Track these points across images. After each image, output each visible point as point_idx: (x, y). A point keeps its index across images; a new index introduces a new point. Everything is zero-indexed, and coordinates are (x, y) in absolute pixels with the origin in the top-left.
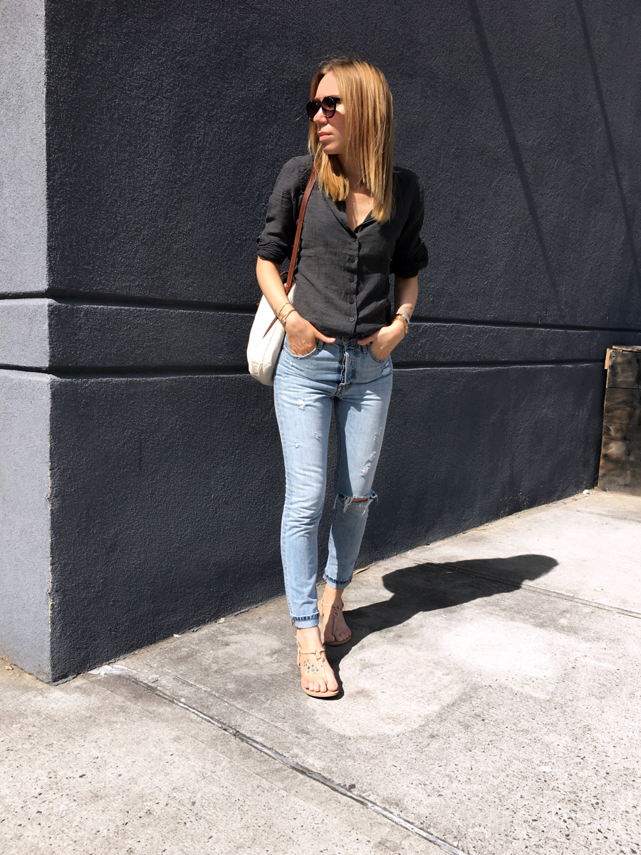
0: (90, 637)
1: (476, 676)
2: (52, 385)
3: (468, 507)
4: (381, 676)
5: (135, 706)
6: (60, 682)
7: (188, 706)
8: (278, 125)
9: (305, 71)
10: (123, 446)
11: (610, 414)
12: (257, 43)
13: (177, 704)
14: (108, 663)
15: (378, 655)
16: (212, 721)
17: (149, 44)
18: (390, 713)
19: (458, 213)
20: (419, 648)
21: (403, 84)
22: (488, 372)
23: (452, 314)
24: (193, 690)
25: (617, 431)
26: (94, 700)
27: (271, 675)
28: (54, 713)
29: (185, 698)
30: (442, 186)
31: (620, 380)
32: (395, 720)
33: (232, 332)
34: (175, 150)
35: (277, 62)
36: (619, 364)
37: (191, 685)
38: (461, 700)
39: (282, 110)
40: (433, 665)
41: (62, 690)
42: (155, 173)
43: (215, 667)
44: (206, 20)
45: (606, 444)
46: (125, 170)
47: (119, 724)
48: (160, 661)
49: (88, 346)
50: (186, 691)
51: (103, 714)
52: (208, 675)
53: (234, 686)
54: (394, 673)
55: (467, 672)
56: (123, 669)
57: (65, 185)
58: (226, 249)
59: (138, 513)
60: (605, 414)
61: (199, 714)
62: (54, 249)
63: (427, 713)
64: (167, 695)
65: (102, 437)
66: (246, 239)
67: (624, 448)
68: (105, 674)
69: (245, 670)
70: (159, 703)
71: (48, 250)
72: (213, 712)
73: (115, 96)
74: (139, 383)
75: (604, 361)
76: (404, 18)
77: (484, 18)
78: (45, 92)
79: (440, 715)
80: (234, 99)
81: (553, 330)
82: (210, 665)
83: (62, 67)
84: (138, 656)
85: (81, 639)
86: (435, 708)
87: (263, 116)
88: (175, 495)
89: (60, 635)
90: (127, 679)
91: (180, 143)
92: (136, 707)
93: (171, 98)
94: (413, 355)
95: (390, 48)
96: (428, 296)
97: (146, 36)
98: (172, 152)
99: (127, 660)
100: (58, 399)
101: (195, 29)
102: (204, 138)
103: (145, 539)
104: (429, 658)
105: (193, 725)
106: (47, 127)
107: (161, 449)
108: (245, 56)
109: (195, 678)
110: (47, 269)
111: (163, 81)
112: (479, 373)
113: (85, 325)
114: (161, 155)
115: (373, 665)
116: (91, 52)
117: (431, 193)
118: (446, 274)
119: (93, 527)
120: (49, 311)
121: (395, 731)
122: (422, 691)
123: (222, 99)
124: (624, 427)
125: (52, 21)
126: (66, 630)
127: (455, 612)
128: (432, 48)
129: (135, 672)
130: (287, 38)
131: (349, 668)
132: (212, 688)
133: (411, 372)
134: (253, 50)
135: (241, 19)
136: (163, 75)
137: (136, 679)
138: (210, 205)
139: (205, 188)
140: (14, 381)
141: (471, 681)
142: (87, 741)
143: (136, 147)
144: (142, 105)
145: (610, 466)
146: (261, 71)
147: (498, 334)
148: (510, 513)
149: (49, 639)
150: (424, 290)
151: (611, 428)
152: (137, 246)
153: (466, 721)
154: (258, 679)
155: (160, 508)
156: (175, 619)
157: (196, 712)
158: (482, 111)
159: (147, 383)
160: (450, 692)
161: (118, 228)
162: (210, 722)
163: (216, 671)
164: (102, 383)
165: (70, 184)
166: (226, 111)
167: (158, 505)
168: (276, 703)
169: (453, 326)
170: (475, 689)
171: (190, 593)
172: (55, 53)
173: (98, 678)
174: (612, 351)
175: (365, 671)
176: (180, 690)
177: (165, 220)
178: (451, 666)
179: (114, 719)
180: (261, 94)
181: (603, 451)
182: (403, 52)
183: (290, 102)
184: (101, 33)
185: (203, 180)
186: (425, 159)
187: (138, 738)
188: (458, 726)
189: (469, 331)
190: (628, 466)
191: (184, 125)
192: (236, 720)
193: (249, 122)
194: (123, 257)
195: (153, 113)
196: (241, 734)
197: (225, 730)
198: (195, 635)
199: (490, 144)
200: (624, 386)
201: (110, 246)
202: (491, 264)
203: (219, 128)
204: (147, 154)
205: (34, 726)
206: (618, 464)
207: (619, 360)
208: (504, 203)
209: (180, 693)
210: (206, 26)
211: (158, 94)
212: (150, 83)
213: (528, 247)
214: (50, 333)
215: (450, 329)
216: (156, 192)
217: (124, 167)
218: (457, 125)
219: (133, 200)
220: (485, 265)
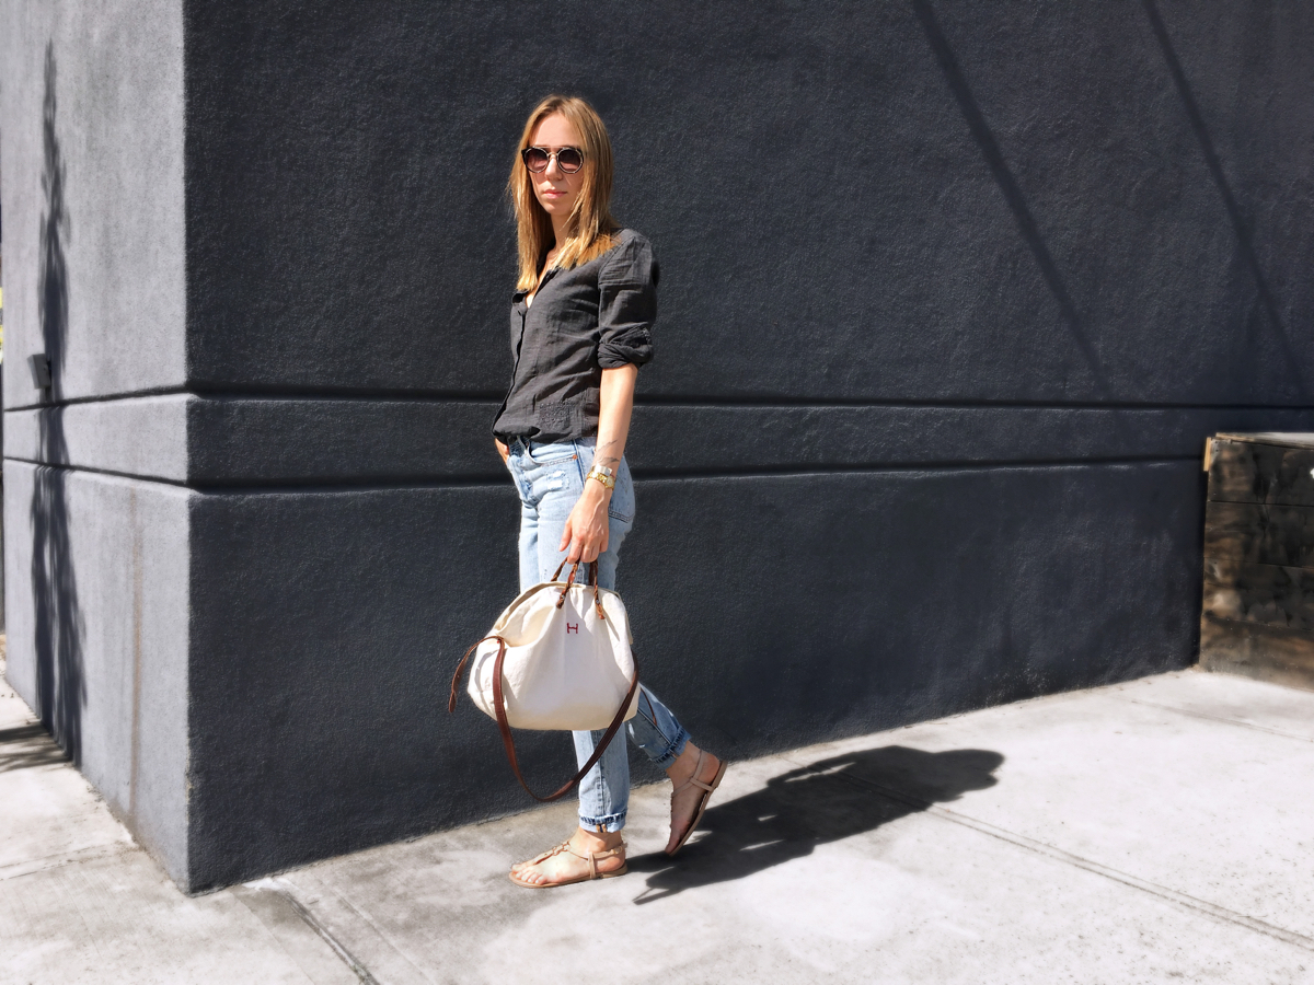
0: (247, 838)
1: (750, 930)
2: (192, 503)
3: (916, 688)
6: (199, 893)
7: (331, 937)
10: (297, 583)
11: (1214, 545)
12: (503, 43)
13: (320, 934)
16: (347, 959)
17: (334, 64)
18: (587, 969)
22: (945, 479)
23: (865, 392)
24: (353, 917)
25: (1226, 572)
26: (224, 920)
27: (464, 907)
28: (167, 931)
29: (336, 927)
30: (838, 207)
31: (1227, 488)
33: (470, 430)
34: (374, 194)
35: (537, 64)
36: (1226, 462)
37: (353, 911)
42: (344, 227)
43: (400, 890)
44: (423, 24)
45: (1211, 593)
46: (299, 226)
47: (233, 952)
48: (336, 877)
49: (243, 452)
50: (343, 918)
51: (223, 938)
52: (383, 901)
53: (405, 917)
55: (743, 924)
56: (285, 884)
57: (211, 252)
58: (458, 318)
59: (319, 674)
60: (1207, 545)
61: (338, 948)
62: (196, 332)
64: (316, 922)
65: (265, 570)
66: (489, 303)
67: (1238, 601)
68: (260, 888)
69: (436, 898)
70: (299, 930)
72: (357, 948)
73: (285, 136)
74: (321, 500)
75: (1201, 457)
81: (1080, 411)
82: (395, 888)
83: (208, 108)
85: (233, 839)
88: (378, 651)
89: (203, 832)
90: (282, 896)
92: (268, 933)
93: (369, 129)
94: (794, 454)
96: (819, 367)
97: (330, 55)
98: (370, 198)
101: (404, 38)
102: (420, 175)
103: (332, 709)
105: (321, 961)
107: (357, 587)
108: (484, 63)
109: (363, 902)
110: (187, 357)
111: (356, 109)
112: (926, 481)
113: (240, 425)
114: (354, 202)
116: (249, 84)
117: (819, 218)
118: (853, 333)
119: (251, 689)
120: (188, 409)
122: (655, 945)
123: (448, 122)
124: (1236, 565)
125: (193, 54)
126: (211, 825)
129: (297, 888)
132: (375, 917)
133: (791, 480)
134: (498, 53)
136: (356, 101)
137: (291, 897)
138: (431, 261)
139: (422, 240)
141: (738, 936)
142: (182, 968)
143: (315, 196)
144: (325, 143)
145: (1218, 630)
147: (962, 419)
149: (186, 834)
150: (810, 359)
151: (1216, 567)
152: (318, 321)
154: (445, 910)
156: (380, 823)
158: (913, 92)
159: (333, 499)
160: (693, 950)
161: (289, 300)
162: (344, 959)
163: (398, 897)
164: (264, 499)
165: (219, 249)
166: (455, 138)
167: (352, 664)
168: (444, 943)
169: (871, 410)
170: (735, 948)
171: (404, 788)
172: (198, 92)
173: (250, 893)
174: (1214, 441)
176: (335, 916)
177: (360, 285)
178: (726, 915)
179: (231, 945)
180: (511, 110)
181: (1206, 606)
184: (263, 60)
185: (420, 230)
186: (804, 171)
187: (243, 970)
189: (902, 417)
190: (1246, 631)
191: (389, 161)
192: (377, 960)
194: (296, 337)
195: (341, 151)
196: (371, 977)
197: (356, 971)
199: (932, 138)
200: (1234, 499)
201: (278, 323)
202: (942, 314)
203: (444, 160)
204: (331, 203)
205: (135, 944)
206: (1230, 628)
207: (1226, 455)
208: (962, 221)
209: (333, 920)
210: (423, 32)
211: (348, 126)
212: (335, 113)
213: (1017, 285)
214: (190, 437)
215: (860, 415)
216: (347, 250)
217: (297, 222)
218: (865, 116)
219: (311, 263)
220: (929, 317)
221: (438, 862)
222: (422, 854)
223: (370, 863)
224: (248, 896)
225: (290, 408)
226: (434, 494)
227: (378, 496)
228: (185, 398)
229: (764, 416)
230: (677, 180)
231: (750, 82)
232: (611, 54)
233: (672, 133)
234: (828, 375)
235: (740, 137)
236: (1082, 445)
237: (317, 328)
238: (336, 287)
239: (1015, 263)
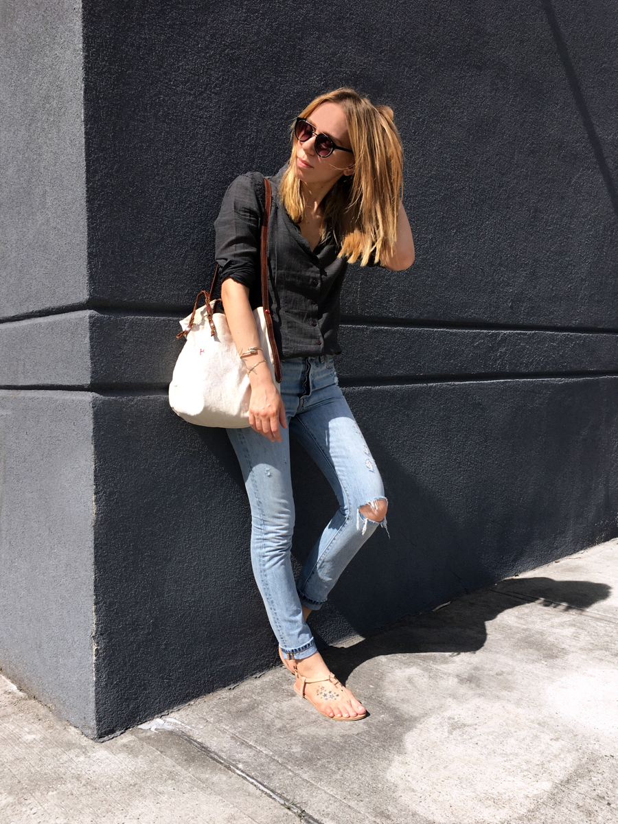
0: (140, 686)
1: (593, 742)
2: (94, 403)
3: (560, 533)
4: (475, 740)
5: (185, 772)
6: (106, 738)
7: (246, 776)
9: (364, 63)
10: (174, 469)
12: (312, 34)
13: (234, 772)
14: (160, 715)
15: (470, 712)
16: (274, 796)
17: (195, 36)
18: (490, 791)
19: (536, 211)
20: (518, 704)
21: (471, 76)
22: (576, 383)
23: (533, 320)
24: (253, 753)
26: (141, 763)
27: (343, 736)
28: (94, 778)
29: (243, 763)
30: (517, 183)
32: (496, 802)
34: (225, 148)
35: (334, 54)
37: (251, 747)
38: (577, 775)
40: (537, 726)
41: (107, 748)
42: (204, 173)
43: (278, 723)
44: (257, 11)
46: (172, 170)
47: (166, 796)
48: (217, 715)
49: (133, 360)
50: (244, 754)
51: (149, 782)
52: (270, 735)
53: (299, 749)
54: (490, 737)
55: (580, 736)
56: (176, 724)
57: (106, 187)
59: (191, 545)
61: (259, 785)
62: (95, 256)
63: (536, 792)
64: (223, 759)
65: (150, 460)
68: (156, 729)
69: (313, 729)
70: (213, 769)
71: (88, 256)
72: (275, 784)
73: (160, 93)
76: (470, 8)
77: (555, 7)
78: (83, 89)
79: (552, 796)
80: (288, 94)
82: (273, 722)
83: (101, 62)
84: (194, 707)
85: (129, 689)
86: (545, 786)
88: (232, 524)
89: (106, 684)
90: (180, 736)
91: (231, 141)
92: (187, 773)
93: (221, 93)
94: (492, 365)
95: (457, 39)
96: (506, 302)
97: (192, 28)
98: (222, 151)
99: (181, 712)
100: (101, 418)
101: (244, 21)
102: (257, 135)
103: (200, 573)
104: (532, 717)
105: (250, 799)
106: (86, 125)
108: (299, 48)
109: (255, 737)
110: (87, 278)
111: (211, 75)
112: (566, 385)
113: (130, 337)
114: (211, 154)
115: (465, 725)
116: (133, 45)
117: (506, 191)
118: (526, 277)
119: (141, 561)
120: (90, 323)
121: (498, 817)
122: (527, 762)
123: (275, 93)
125: (89, 13)
126: (113, 678)
127: (557, 657)
128: (501, 39)
129: (189, 727)
130: (344, 29)
131: (436, 729)
132: (275, 752)
133: (491, 384)
134: (308, 42)
135: (295, 10)
136: (211, 69)
137: (189, 737)
140: (58, 402)
141: (587, 748)
142: (128, 817)
143: (183, 146)
144: (189, 101)
146: (317, 64)
147: (584, 341)
148: (607, 539)
149: (94, 688)
150: (501, 295)
152: (186, 252)
153: (587, 805)
154: (328, 741)
155: (216, 538)
157: (256, 783)
158: (557, 104)
160: (562, 764)
161: (165, 232)
162: (270, 796)
163: (280, 730)
164: (149, 400)
165: (112, 185)
166: (280, 107)
167: (214, 535)
168: (349, 774)
169: (535, 333)
170: (594, 759)
171: (251, 634)
172: (94, 47)
173: (148, 734)
175: (455, 732)
176: (237, 752)
178: (560, 728)
179: (160, 788)
180: (317, 89)
182: (470, 43)
184: (142, 26)
186: (497, 155)
187: (186, 815)
188: (577, 811)
189: (553, 339)
191: (235, 121)
192: (302, 795)
194: (170, 264)
195: (201, 110)
196: (307, 814)
197: (289, 808)
198: (258, 682)
199: (568, 138)
201: (157, 252)
202: (574, 266)
204: (195, 153)
205: (72, 794)
208: (585, 200)
210: (257, 18)
211: (206, 89)
212: (197, 77)
213: (613, 247)
214: (92, 347)
215: (531, 337)
216: (205, 193)
217: (170, 167)
218: (531, 119)
219: (181, 202)
220: (567, 267)
221: (291, 695)
222: (275, 688)
228: (87, 313)
229: (475, 337)
230: (423, 155)
231: (466, 84)
232: (381, 53)
233: (419, 118)
234: (511, 307)
235: (460, 126)
237: (185, 257)
238: (200, 223)
239: (612, 231)
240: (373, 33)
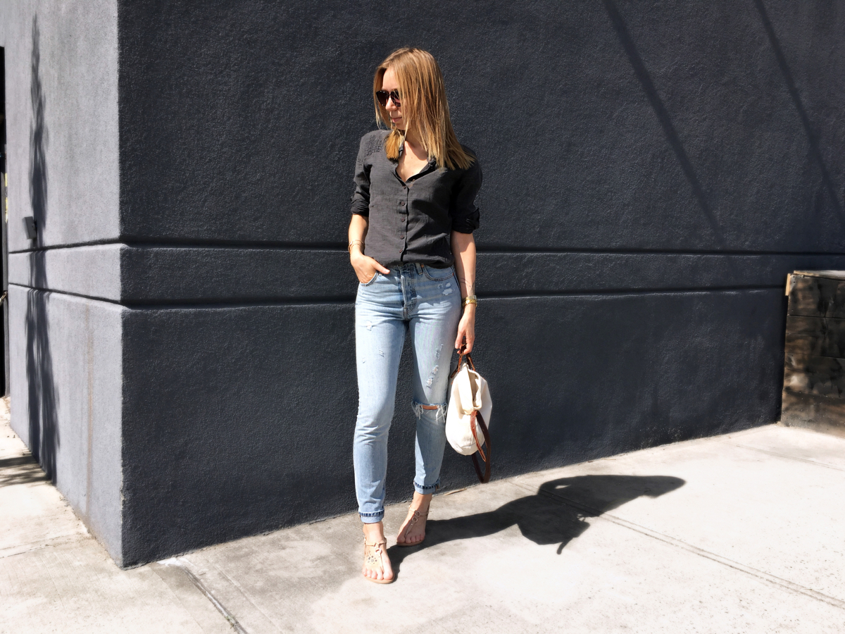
0: (160, 532)
1: (485, 596)
2: (124, 315)
3: (596, 436)
5: (172, 593)
6: (129, 568)
7: (213, 598)
8: (352, 83)
9: (380, 32)
10: (192, 367)
11: (791, 344)
12: (327, 14)
13: (206, 595)
14: (176, 555)
16: (223, 612)
17: (216, 27)
18: (378, 620)
20: (452, 566)
21: (496, 31)
22: (617, 300)
23: (565, 244)
24: (227, 584)
25: (799, 362)
26: (145, 585)
27: (300, 578)
28: (108, 592)
29: (215, 590)
30: (547, 122)
31: (801, 307)
33: (305, 268)
34: (243, 113)
35: (349, 27)
36: (801, 290)
37: (228, 580)
38: (452, 616)
39: (356, 69)
40: (453, 582)
42: (223, 134)
43: (259, 567)
45: (789, 375)
46: (194, 134)
47: (150, 606)
48: (218, 558)
49: (157, 282)
50: (221, 584)
51: (144, 597)
52: (247, 573)
53: (262, 584)
55: (480, 591)
56: (184, 562)
57: (136, 151)
58: (297, 194)
59: (207, 426)
60: (786, 343)
61: (218, 604)
62: (126, 203)
63: (411, 624)
64: (204, 587)
65: (171, 359)
67: (806, 381)
68: (168, 565)
69: (281, 572)
70: (193, 592)
71: (121, 204)
72: (230, 604)
73: (184, 75)
74: (207, 314)
75: (784, 286)
80: (304, 65)
82: (255, 565)
83: (134, 56)
85: (151, 532)
87: (335, 76)
88: (245, 411)
89: (131, 528)
90: (183, 570)
91: (248, 107)
93: (239, 70)
94: (517, 284)
96: (534, 227)
97: (213, 21)
98: (240, 116)
99: (194, 555)
101: (262, 10)
102: (273, 101)
103: (215, 449)
104: (454, 576)
105: (206, 613)
107: (231, 370)
108: (315, 27)
109: (235, 574)
110: (119, 220)
111: (230, 57)
112: (604, 301)
113: (155, 264)
114: (229, 118)
116: (160, 40)
117: (534, 129)
118: (556, 205)
119: (162, 436)
120: (121, 254)
123: (291, 66)
124: (806, 357)
125: (123, 20)
126: (137, 523)
129: (192, 565)
132: (242, 584)
133: (515, 301)
134: (324, 20)
136: (231, 52)
138: (279, 157)
139: (274, 143)
141: (477, 599)
142: (117, 617)
143: (204, 114)
144: (210, 79)
145: (793, 399)
146: (332, 38)
147: (627, 261)
148: (655, 444)
149: (121, 529)
150: (528, 222)
151: (793, 359)
152: (206, 197)
154: (287, 580)
156: (247, 522)
157: (216, 603)
158: (597, 46)
159: (216, 313)
161: (187, 183)
162: (221, 612)
163: (257, 571)
164: (171, 313)
165: (141, 149)
166: (295, 76)
167: (228, 420)
168: (286, 602)
169: (567, 255)
170: (475, 607)
171: (262, 500)
172: (127, 46)
173: (162, 568)
174: (793, 276)
176: (216, 583)
177: (233, 173)
178: (470, 585)
179: (149, 601)
180: (332, 58)
181: (786, 384)
183: (364, 61)
184: (170, 24)
185: (272, 137)
186: (524, 98)
187: (156, 619)
189: (587, 259)
190: (811, 401)
191: (252, 91)
193: (320, 83)
194: (191, 207)
195: (221, 85)
196: (238, 625)
197: (228, 620)
199: (609, 76)
200: (805, 314)
201: (179, 198)
202: (615, 192)
203: (288, 91)
204: (214, 119)
205: (87, 601)
206: (801, 398)
207: (800, 285)
208: (628, 131)
209: (215, 586)
210: (274, 6)
211: (225, 68)
212: (217, 60)
213: (664, 173)
214: (122, 272)
215: (560, 258)
216: (224, 150)
217: (192, 132)
218: (565, 62)
219: (201, 158)
220: (606, 194)
221: (284, 548)
222: (273, 543)
223: (240, 548)
224: (160, 570)
225: (187, 253)
226: (281, 310)
227: (245, 310)
228: (120, 246)
229: (497, 260)
231: (489, 39)
232: (398, 21)
234: (540, 232)
235: (483, 76)
236: (706, 279)
238: (218, 174)
239: (663, 159)
240: (389, 6)
